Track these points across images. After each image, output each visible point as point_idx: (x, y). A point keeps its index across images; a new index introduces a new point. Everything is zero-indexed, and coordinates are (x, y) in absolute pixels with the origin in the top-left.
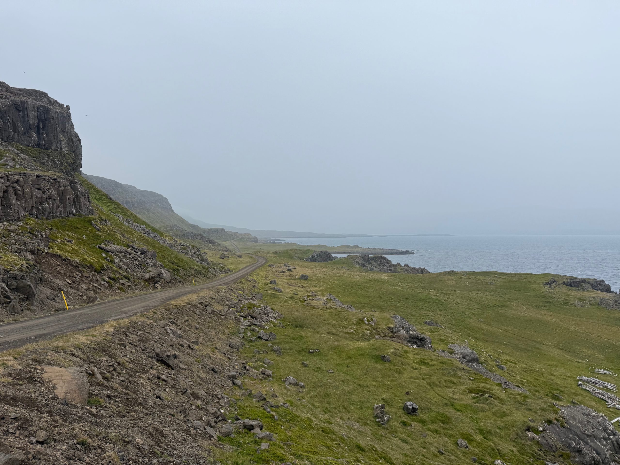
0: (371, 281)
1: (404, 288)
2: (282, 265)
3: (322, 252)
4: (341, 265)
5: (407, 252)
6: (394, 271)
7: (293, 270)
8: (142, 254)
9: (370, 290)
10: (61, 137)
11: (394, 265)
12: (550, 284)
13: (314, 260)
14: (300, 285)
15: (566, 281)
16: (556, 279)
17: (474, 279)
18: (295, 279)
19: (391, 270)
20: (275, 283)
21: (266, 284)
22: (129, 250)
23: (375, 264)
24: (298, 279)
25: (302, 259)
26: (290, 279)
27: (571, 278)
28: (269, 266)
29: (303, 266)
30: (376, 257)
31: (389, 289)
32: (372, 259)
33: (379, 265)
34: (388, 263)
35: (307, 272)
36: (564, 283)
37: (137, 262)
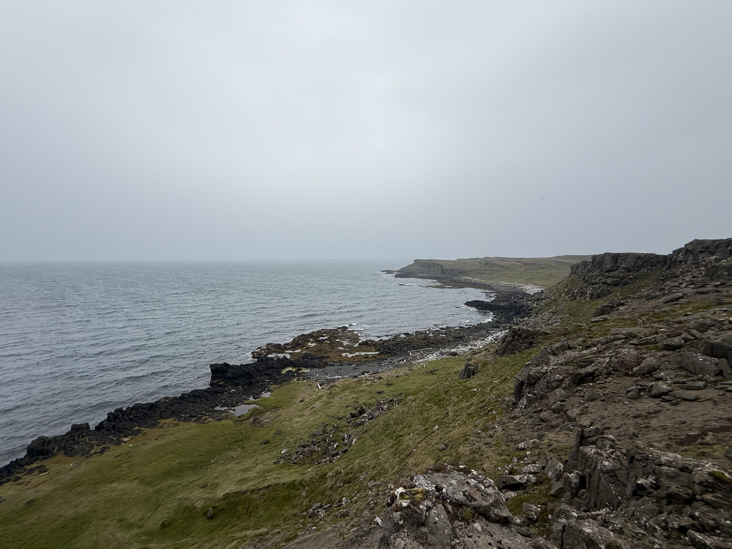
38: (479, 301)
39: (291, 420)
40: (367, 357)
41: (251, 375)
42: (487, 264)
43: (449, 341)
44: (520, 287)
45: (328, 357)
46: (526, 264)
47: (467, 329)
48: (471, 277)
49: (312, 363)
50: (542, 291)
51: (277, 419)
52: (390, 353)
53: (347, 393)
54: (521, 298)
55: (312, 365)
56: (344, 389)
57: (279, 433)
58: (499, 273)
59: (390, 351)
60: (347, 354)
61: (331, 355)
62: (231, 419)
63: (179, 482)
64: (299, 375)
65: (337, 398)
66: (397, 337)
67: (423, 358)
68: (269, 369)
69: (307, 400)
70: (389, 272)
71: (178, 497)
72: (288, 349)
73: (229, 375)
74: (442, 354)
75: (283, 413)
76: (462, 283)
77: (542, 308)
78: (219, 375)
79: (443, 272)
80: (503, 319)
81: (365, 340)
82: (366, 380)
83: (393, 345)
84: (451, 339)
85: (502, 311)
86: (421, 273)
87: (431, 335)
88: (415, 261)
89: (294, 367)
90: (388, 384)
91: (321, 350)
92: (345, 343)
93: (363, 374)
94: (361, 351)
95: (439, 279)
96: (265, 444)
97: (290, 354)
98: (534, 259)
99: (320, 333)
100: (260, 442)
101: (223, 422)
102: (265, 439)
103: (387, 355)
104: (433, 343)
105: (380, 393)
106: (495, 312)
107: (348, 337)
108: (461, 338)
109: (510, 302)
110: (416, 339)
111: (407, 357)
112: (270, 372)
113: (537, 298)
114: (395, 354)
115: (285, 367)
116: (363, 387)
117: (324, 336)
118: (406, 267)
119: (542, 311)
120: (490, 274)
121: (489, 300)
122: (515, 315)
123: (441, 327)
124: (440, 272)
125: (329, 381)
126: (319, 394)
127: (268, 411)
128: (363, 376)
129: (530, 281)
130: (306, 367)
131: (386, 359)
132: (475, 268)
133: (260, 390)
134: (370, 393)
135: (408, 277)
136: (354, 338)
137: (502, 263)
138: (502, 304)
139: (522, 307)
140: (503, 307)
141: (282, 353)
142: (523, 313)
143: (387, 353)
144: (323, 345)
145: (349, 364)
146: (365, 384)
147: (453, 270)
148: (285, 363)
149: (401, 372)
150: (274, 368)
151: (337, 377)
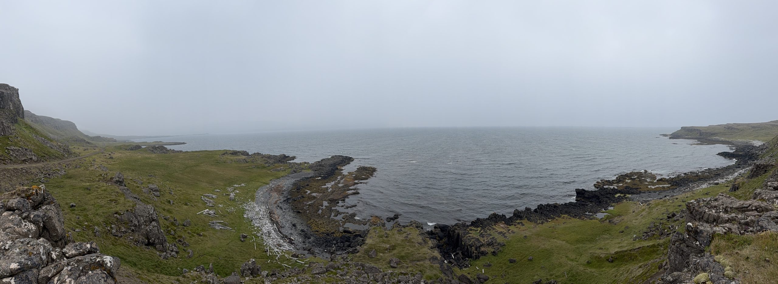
3: (136, 145)
5: (184, 143)
8: (25, 150)
10: (10, 103)
11: (167, 150)
12: (224, 154)
13: (132, 150)
15: (231, 152)
16: (227, 152)
19: (165, 152)
22: (20, 149)
25: (126, 149)
32: (158, 147)
33: (161, 150)
34: (165, 149)
36: (230, 154)
37: (23, 154)
38: (726, 152)
39: (631, 221)
40: (664, 188)
41: (599, 197)
42: (729, 128)
43: (712, 177)
44: (750, 142)
45: (640, 188)
46: (753, 127)
47: (721, 169)
48: (719, 137)
49: (632, 192)
50: (764, 144)
51: (623, 221)
52: (677, 185)
53: (659, 207)
54: (751, 149)
55: (632, 193)
56: (657, 205)
57: (627, 227)
58: (737, 134)
59: (677, 184)
60: (651, 186)
61: (642, 187)
62: (597, 219)
63: (586, 246)
64: (626, 198)
65: (654, 210)
66: (679, 176)
67: (698, 187)
68: (607, 194)
69: (636, 211)
70: (665, 135)
71: (590, 252)
72: (615, 183)
73: (586, 196)
74: (710, 184)
75: (625, 218)
76: (714, 141)
77: (764, 155)
78: (580, 195)
79: (701, 135)
80: (742, 163)
81: (660, 178)
82: (669, 200)
83: (678, 180)
84: (713, 176)
85: (741, 157)
86: (686, 135)
87: (700, 174)
88: (682, 128)
89: (622, 193)
90: (683, 201)
91: (635, 184)
92: (648, 180)
93: (665, 197)
94: (659, 184)
95: (698, 139)
96: (622, 232)
97: (617, 186)
98: (757, 123)
99: (632, 174)
100: (618, 232)
101: (593, 220)
102: (621, 230)
103: (676, 186)
104: (702, 179)
105: (680, 206)
106: (737, 158)
107: (649, 176)
108: (719, 175)
109: (745, 152)
110: (691, 177)
111: (689, 187)
112: (608, 196)
113: (761, 148)
114: (681, 185)
115: (616, 193)
116: (668, 203)
117: (634, 176)
118: (676, 132)
119: (764, 156)
120: (731, 134)
121: (732, 151)
122: (748, 159)
123: (705, 169)
124: (699, 134)
125: (646, 202)
126: (642, 208)
127: (615, 217)
128: (665, 198)
129: (756, 138)
130: (629, 194)
131: (676, 189)
132: (721, 131)
133: (607, 206)
134: (674, 206)
135: (678, 138)
136: (653, 177)
137: (739, 127)
138: (741, 154)
139: (753, 155)
140: (741, 155)
141: (612, 185)
142: (753, 158)
143: (676, 185)
144: (635, 181)
145: (654, 192)
146: (669, 202)
147: (707, 133)
148: (615, 191)
149: (688, 194)
150: (610, 194)
151: (649, 199)
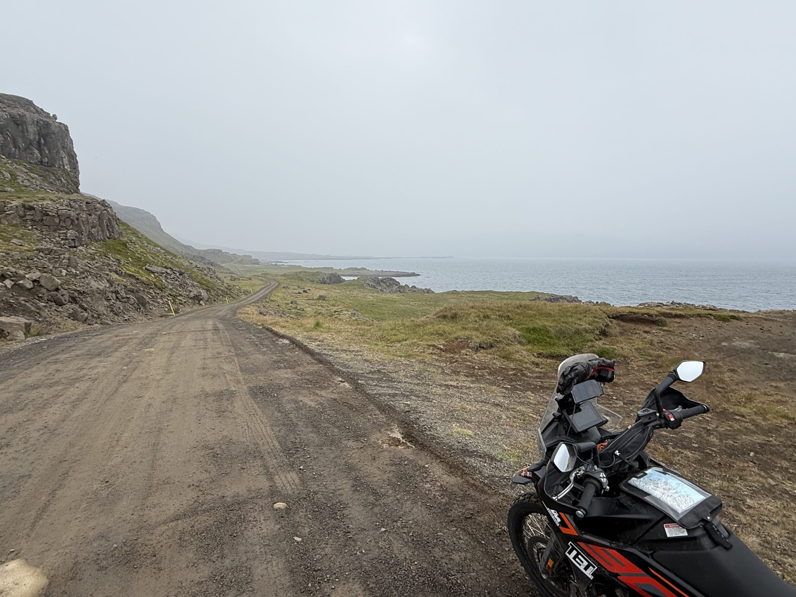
0: (382, 300)
1: (413, 306)
2: (296, 287)
3: (332, 274)
4: (353, 287)
5: (413, 275)
6: (403, 292)
7: (308, 291)
8: (180, 275)
9: (384, 308)
11: (402, 286)
12: (534, 300)
13: (324, 283)
14: (319, 305)
15: (548, 297)
16: (540, 296)
17: (473, 297)
18: (313, 299)
19: (400, 291)
20: (296, 303)
21: (287, 304)
22: (169, 271)
23: (385, 286)
24: (316, 299)
25: (313, 281)
26: (308, 300)
27: (552, 295)
28: (284, 288)
29: (316, 288)
30: (385, 279)
31: (400, 307)
32: (382, 281)
33: (388, 286)
34: (397, 285)
35: (323, 293)
